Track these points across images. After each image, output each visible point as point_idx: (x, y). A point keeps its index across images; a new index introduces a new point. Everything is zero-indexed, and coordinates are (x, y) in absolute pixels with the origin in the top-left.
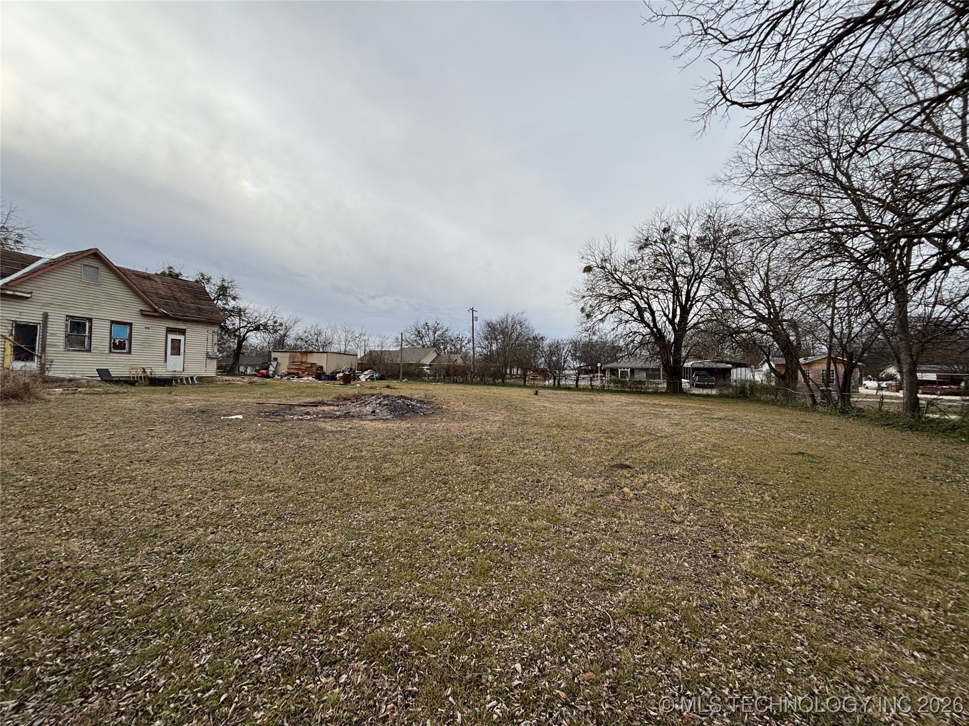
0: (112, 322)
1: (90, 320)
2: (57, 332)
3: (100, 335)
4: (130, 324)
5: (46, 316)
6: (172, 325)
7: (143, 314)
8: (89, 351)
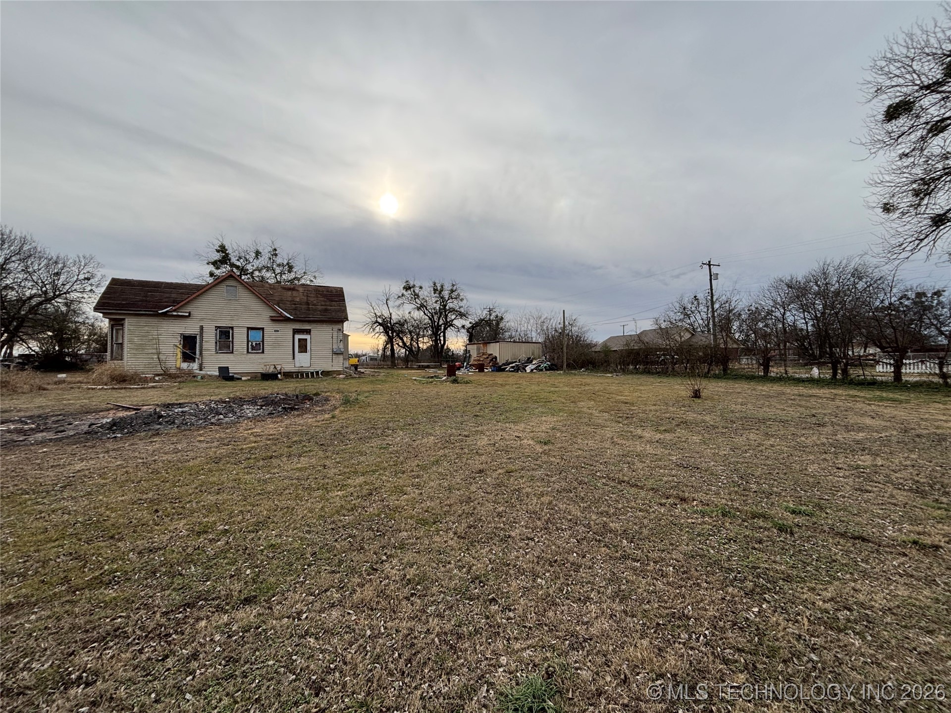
0: (248, 329)
1: (232, 328)
2: (210, 340)
3: (240, 339)
4: (263, 329)
5: (202, 328)
6: (298, 326)
7: (274, 320)
8: (232, 353)
